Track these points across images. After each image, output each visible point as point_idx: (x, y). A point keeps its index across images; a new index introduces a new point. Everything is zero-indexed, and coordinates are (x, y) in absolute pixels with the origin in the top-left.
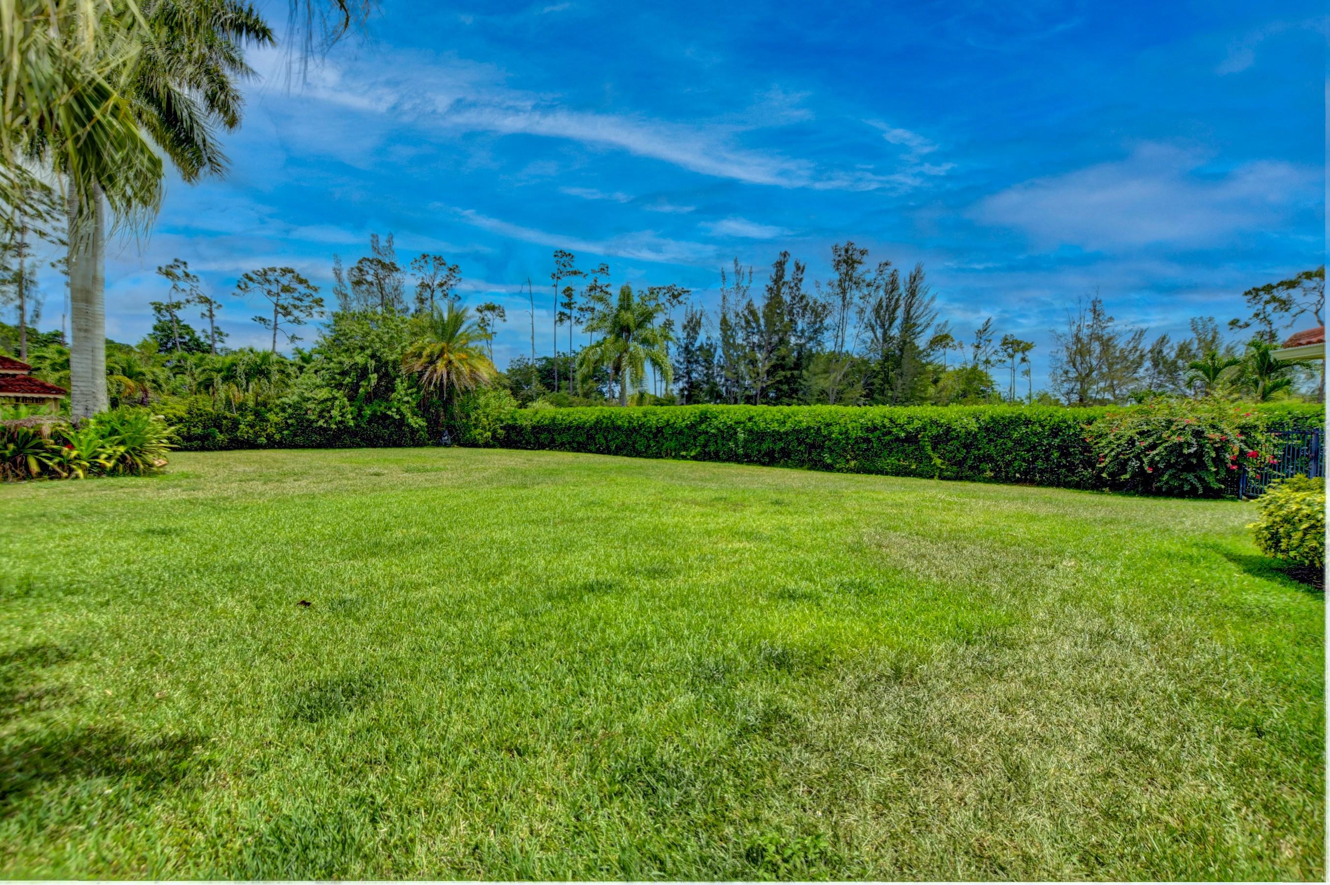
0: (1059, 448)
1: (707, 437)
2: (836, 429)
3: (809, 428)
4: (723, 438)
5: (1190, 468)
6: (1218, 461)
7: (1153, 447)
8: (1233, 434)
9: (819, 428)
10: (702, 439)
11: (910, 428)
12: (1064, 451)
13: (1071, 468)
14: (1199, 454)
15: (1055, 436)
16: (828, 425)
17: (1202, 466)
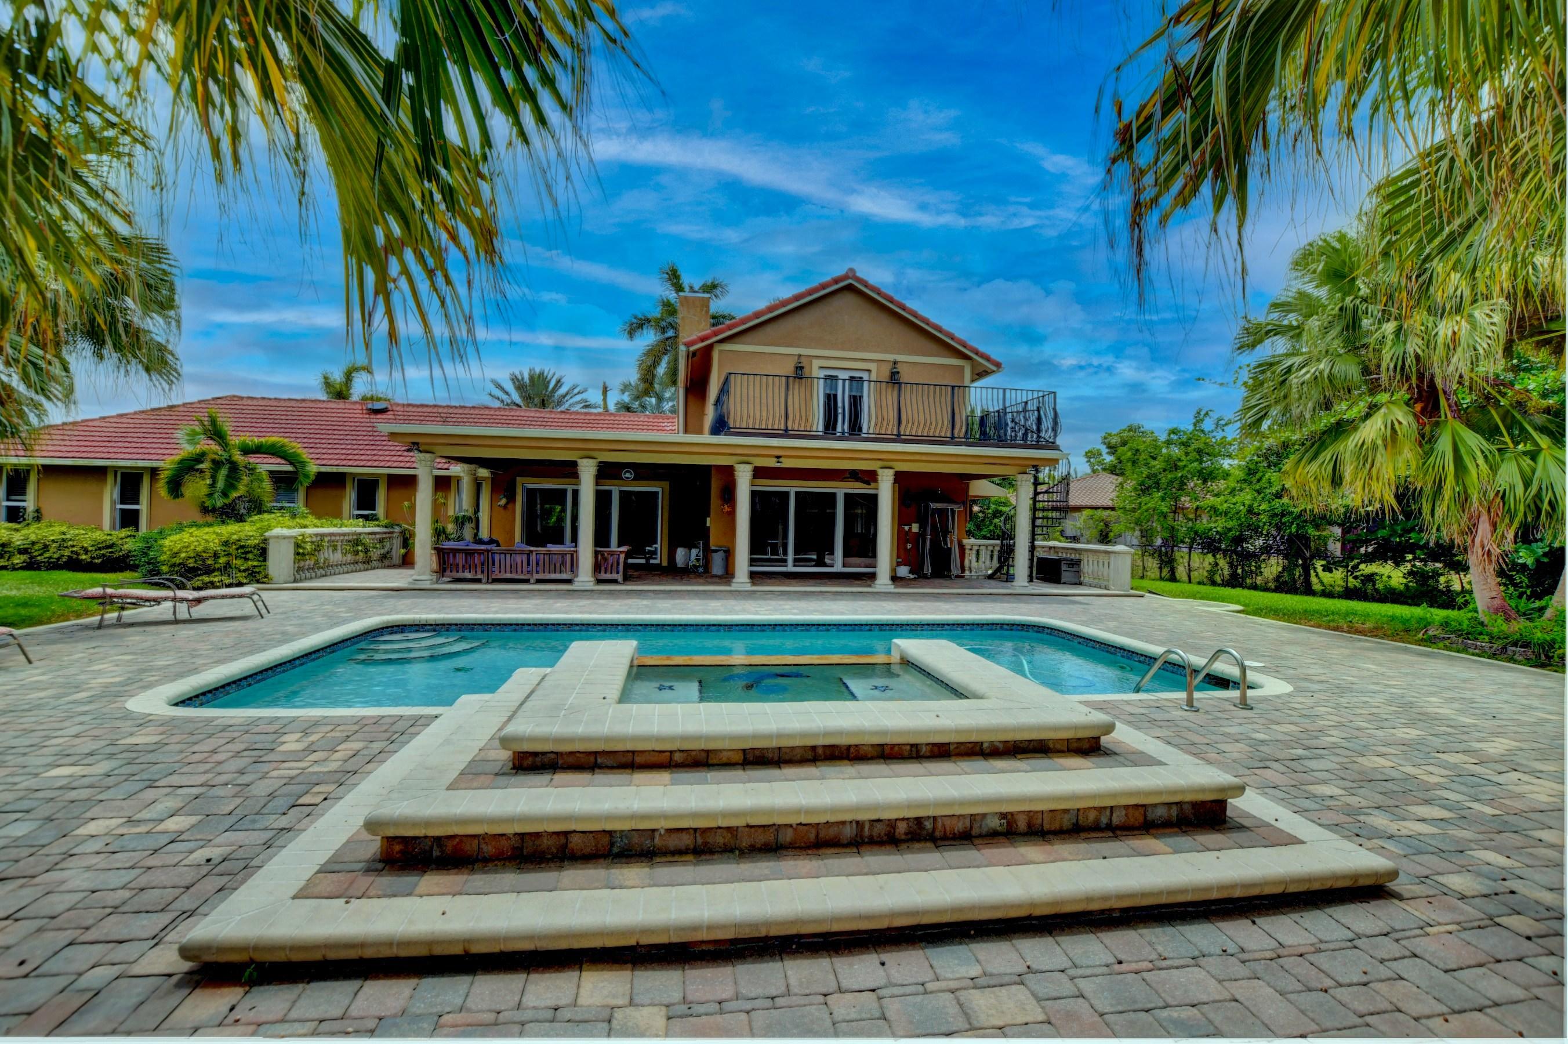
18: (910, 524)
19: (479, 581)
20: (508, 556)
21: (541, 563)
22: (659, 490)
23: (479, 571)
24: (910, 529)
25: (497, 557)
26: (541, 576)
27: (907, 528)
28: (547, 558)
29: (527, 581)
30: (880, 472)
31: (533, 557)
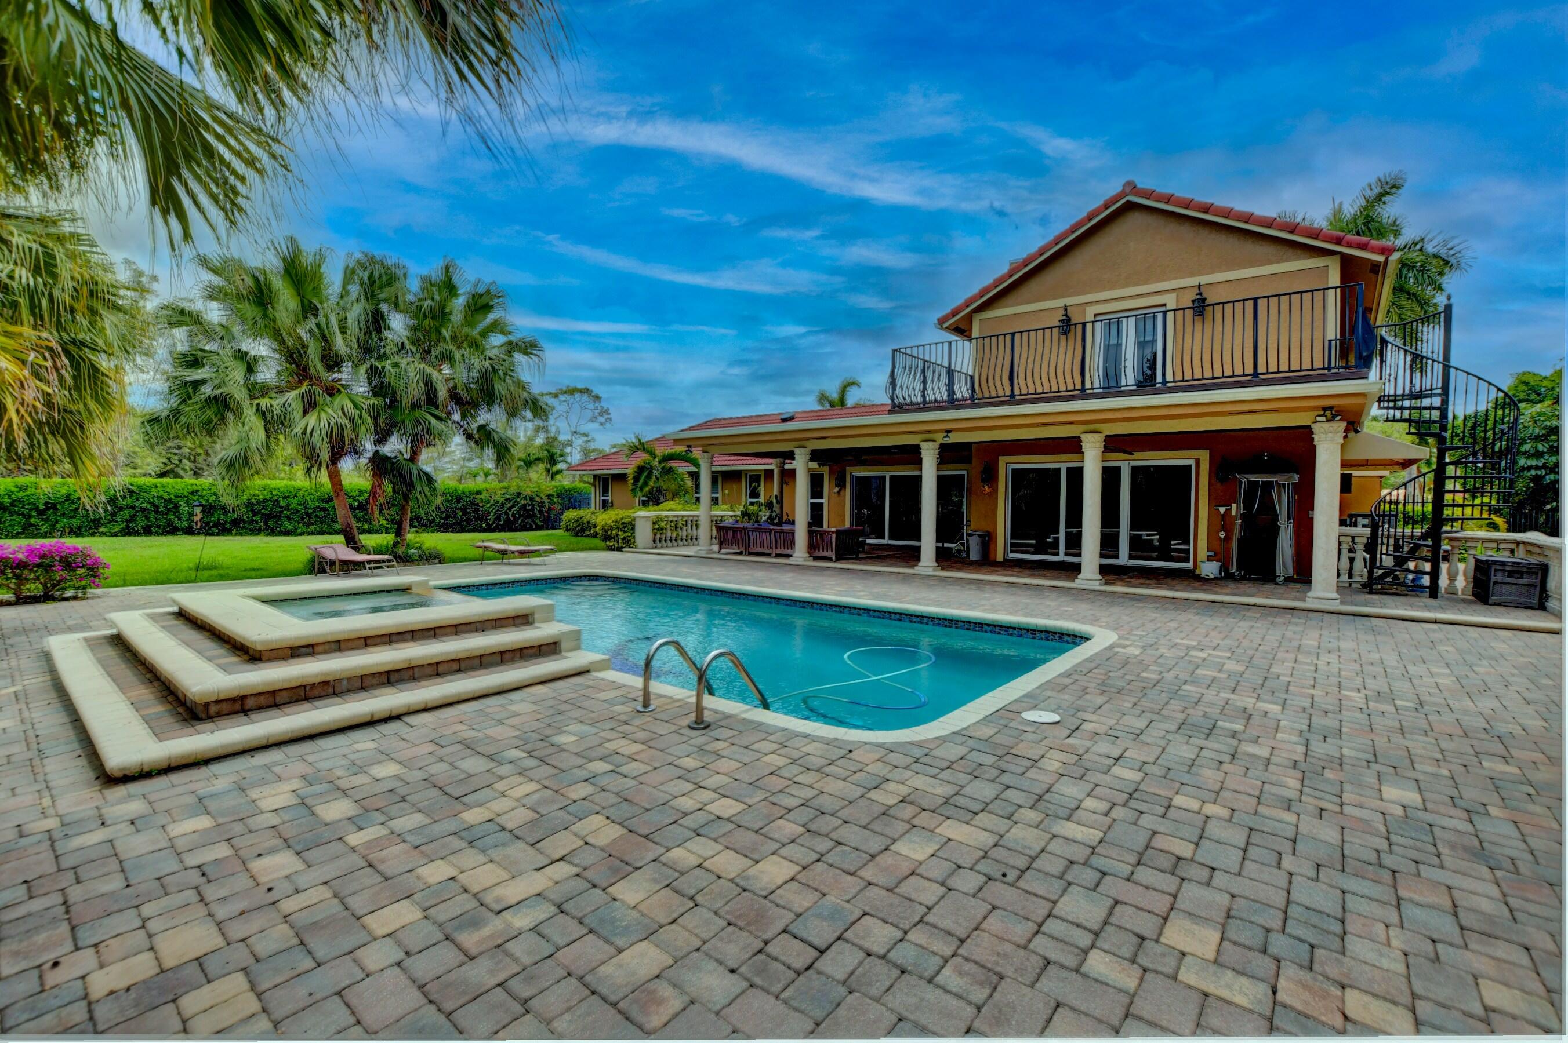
0: (461, 510)
1: (132, 512)
2: (295, 501)
3: (265, 501)
4: (157, 512)
5: (530, 516)
6: (540, 512)
7: (513, 506)
8: (546, 500)
9: (277, 501)
10: (126, 514)
11: (361, 499)
12: (464, 510)
13: (468, 521)
14: (533, 509)
15: (458, 502)
16: (285, 498)
17: (534, 515)
18: (1228, 505)
19: (741, 553)
20: (758, 534)
21: (777, 540)
23: (741, 545)
24: (1228, 511)
25: (751, 534)
26: (778, 551)
27: (1222, 510)
30: (1083, 437)
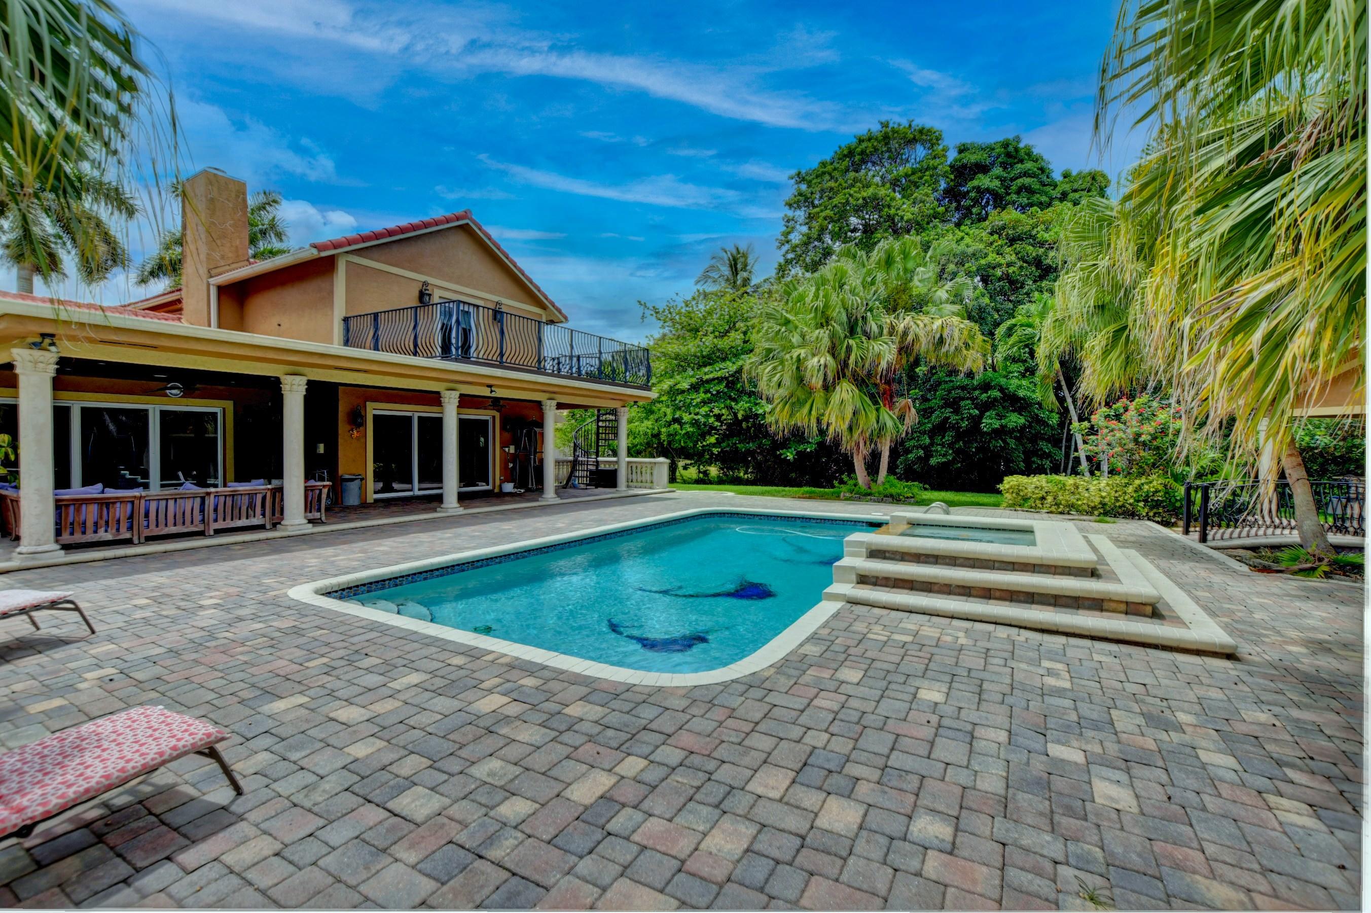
19: (128, 542)
20: (171, 503)
21: (221, 508)
22: (218, 410)
23: (123, 528)
24: (509, 450)
25: (153, 506)
26: (220, 525)
27: (506, 449)
28: (229, 501)
29: (201, 534)
31: (210, 502)
